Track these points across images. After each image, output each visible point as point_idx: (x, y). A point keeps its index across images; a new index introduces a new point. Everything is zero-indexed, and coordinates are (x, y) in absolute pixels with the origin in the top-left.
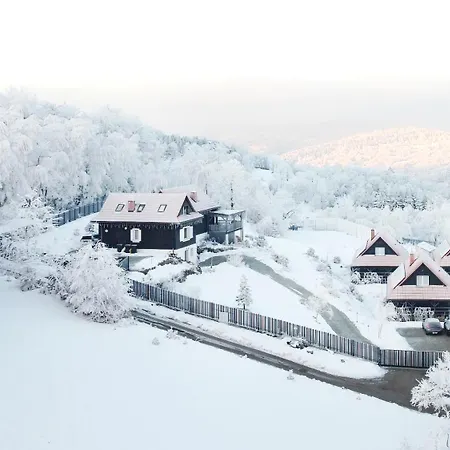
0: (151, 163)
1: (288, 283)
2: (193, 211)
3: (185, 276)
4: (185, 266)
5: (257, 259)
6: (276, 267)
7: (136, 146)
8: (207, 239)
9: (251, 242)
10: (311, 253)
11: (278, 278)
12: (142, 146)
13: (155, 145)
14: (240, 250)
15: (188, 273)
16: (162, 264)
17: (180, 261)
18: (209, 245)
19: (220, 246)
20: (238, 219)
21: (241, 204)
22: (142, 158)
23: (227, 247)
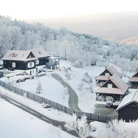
2: (34, 57)
3: (25, 80)
4: (27, 76)
5: (59, 75)
8: (44, 67)
10: (86, 74)
16: (17, 75)
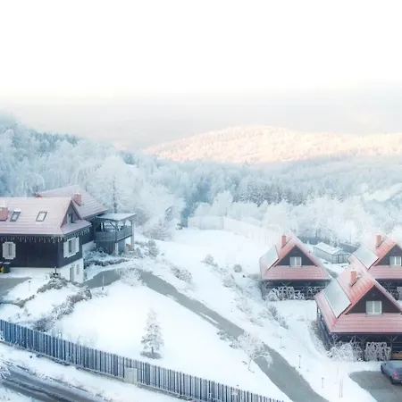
0: (26, 159)
1: (196, 307)
2: (79, 218)
3: (72, 305)
4: (72, 291)
5: (155, 274)
6: (179, 284)
7: (10, 142)
8: (93, 250)
9: (143, 251)
10: (209, 261)
11: (183, 300)
12: (16, 142)
13: (29, 140)
14: (133, 262)
15: (75, 300)
16: (42, 290)
17: (65, 283)
18: (97, 257)
19: (109, 258)
20: (128, 223)
21: (124, 204)
22: (16, 155)
23: (118, 259)
